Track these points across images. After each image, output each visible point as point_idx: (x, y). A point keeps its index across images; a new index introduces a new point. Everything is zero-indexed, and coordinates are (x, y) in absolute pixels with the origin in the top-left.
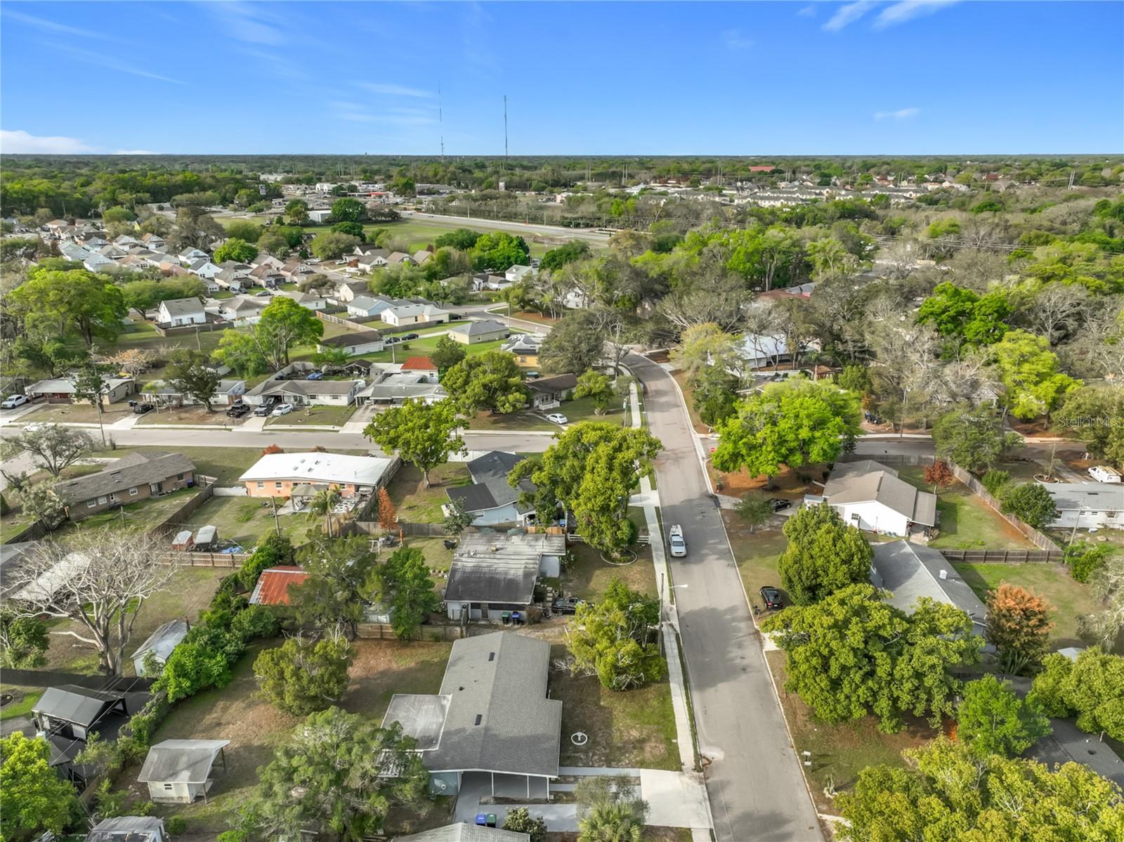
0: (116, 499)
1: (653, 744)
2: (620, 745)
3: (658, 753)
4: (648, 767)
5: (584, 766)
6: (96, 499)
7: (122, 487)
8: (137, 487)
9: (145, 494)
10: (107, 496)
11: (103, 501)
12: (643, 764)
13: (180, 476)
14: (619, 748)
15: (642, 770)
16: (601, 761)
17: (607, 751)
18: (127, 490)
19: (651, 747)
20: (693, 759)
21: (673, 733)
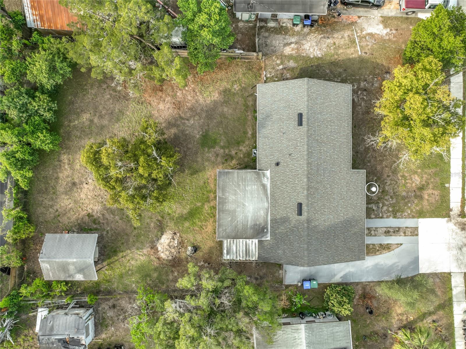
1: (430, 191)
2: (404, 194)
3: (433, 201)
4: (424, 217)
5: (376, 218)
12: (421, 214)
14: (404, 198)
15: (420, 220)
16: (389, 211)
17: (394, 201)
19: (429, 195)
20: (459, 204)
21: (447, 179)
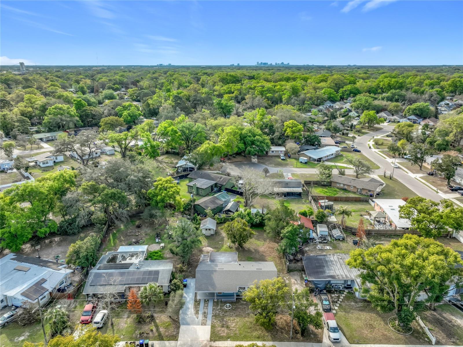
0: (346, 187)
1: (226, 331)
2: (225, 320)
3: (220, 333)
5: (213, 309)
6: (340, 183)
7: (349, 184)
8: (354, 187)
9: (355, 190)
10: (344, 184)
11: (342, 185)
12: (213, 327)
13: (370, 191)
14: (223, 320)
15: (210, 327)
16: (216, 314)
17: (221, 316)
18: (350, 186)
